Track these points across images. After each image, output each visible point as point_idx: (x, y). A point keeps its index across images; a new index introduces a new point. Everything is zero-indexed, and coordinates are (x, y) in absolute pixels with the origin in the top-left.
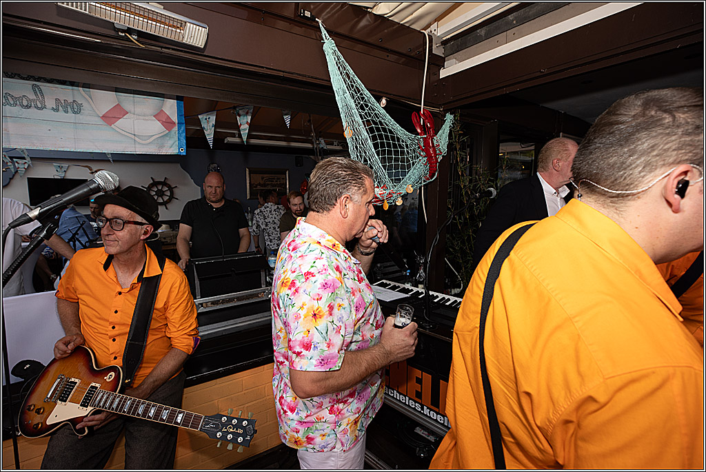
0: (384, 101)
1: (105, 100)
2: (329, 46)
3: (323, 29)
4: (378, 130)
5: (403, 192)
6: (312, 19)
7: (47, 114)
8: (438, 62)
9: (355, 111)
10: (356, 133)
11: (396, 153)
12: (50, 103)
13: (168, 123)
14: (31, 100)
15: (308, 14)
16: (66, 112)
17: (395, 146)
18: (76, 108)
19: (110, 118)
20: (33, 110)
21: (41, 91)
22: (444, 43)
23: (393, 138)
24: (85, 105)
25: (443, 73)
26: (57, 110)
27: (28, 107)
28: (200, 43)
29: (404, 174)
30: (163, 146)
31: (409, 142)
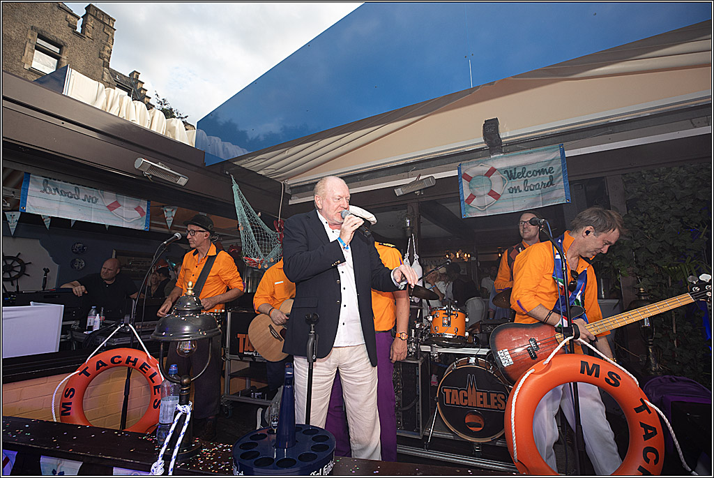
0: (260, 214)
1: (110, 198)
2: (235, 187)
3: (233, 180)
4: (256, 228)
5: (268, 261)
6: (229, 174)
7: (79, 202)
8: (288, 197)
9: (246, 218)
10: (246, 228)
11: (265, 240)
12: (82, 197)
13: (142, 213)
14: (72, 194)
15: (227, 173)
16: (89, 202)
17: (264, 237)
18: (94, 200)
19: (111, 208)
20: (73, 199)
21: (79, 190)
22: (291, 188)
23: (264, 233)
24: (99, 199)
25: (291, 203)
26: (84, 200)
27: (71, 197)
28: (183, 184)
29: (269, 252)
30: (137, 225)
31: (272, 235)
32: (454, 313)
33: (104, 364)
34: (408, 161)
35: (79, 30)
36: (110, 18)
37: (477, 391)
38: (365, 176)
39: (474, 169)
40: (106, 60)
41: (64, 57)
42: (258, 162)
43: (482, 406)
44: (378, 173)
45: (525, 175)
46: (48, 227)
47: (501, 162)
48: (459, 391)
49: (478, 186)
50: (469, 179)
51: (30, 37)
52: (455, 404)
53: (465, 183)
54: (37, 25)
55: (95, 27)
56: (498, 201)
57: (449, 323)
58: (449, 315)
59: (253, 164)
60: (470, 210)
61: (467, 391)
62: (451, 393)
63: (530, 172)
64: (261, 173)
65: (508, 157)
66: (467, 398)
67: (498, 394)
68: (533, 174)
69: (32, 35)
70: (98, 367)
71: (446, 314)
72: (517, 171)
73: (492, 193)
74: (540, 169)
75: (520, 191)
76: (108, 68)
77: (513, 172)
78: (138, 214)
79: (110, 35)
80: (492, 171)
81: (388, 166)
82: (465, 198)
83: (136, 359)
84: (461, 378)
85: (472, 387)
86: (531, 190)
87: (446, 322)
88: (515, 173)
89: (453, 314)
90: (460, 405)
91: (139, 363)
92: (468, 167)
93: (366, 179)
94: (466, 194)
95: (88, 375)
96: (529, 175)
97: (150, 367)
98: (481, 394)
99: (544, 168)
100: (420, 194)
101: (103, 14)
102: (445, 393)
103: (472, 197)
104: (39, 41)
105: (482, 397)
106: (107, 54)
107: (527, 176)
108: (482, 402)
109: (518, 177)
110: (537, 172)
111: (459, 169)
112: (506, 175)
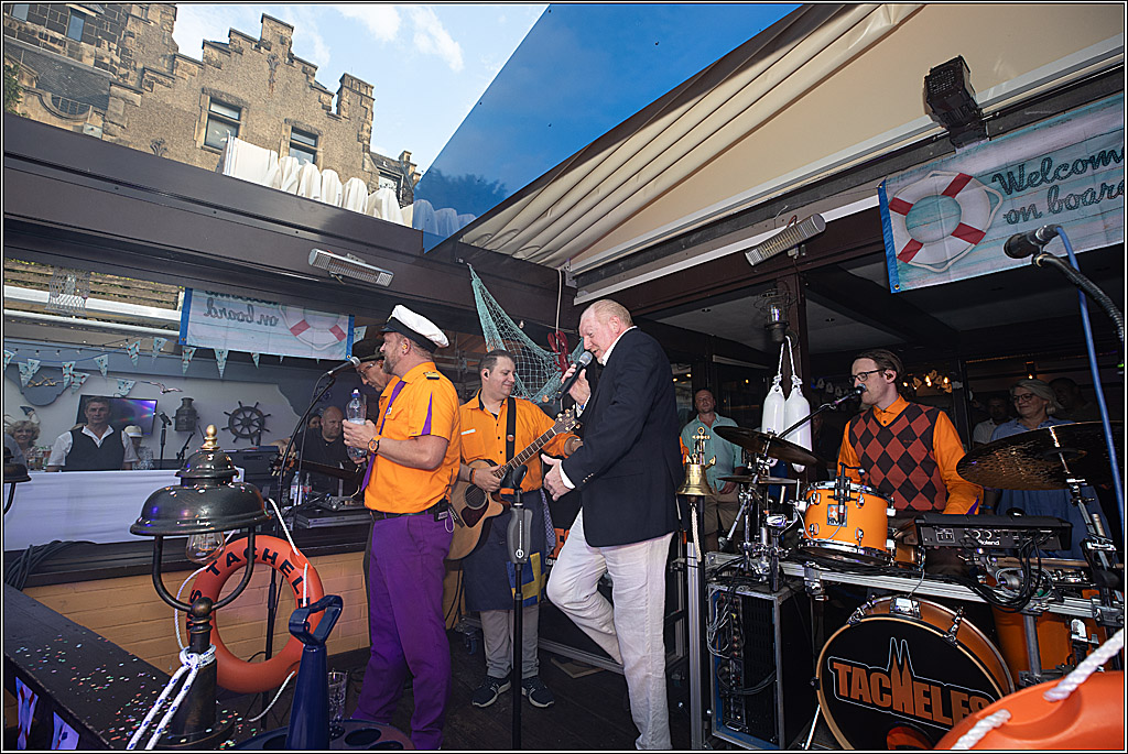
0: (522, 324)
1: (295, 315)
2: (476, 283)
3: (473, 273)
4: (516, 347)
5: (539, 401)
6: (465, 263)
7: (253, 325)
9: (496, 332)
11: (533, 367)
12: (257, 318)
13: (340, 336)
14: (244, 316)
15: (461, 261)
16: (266, 324)
17: (532, 361)
18: (272, 322)
19: (296, 331)
20: (245, 323)
21: (253, 309)
22: (577, 278)
23: (530, 354)
24: (280, 319)
25: (576, 302)
26: (260, 323)
27: (242, 320)
28: (386, 283)
29: (541, 386)
30: (333, 353)
31: (545, 358)
32: (854, 496)
33: (236, 559)
34: (773, 196)
35: (334, 111)
36: (367, 86)
37: (914, 679)
38: (694, 238)
39: (914, 186)
40: (366, 142)
41: (320, 149)
42: (507, 237)
43: (927, 715)
44: (718, 229)
45: (1049, 177)
46: (257, 364)
47: (982, 159)
48: (869, 672)
49: (927, 220)
50: (904, 208)
51: (284, 133)
52: (861, 701)
53: (896, 219)
54: (290, 117)
55: (352, 102)
56: (980, 246)
57: (842, 519)
58: (842, 499)
59: (501, 242)
60: (914, 274)
61: (889, 674)
62: (849, 675)
63: (1065, 166)
64: (519, 256)
65: (1002, 143)
66: (889, 692)
67: (970, 694)
68: (1075, 170)
69: (286, 130)
70: (229, 563)
71: (833, 497)
72: (1028, 171)
73: (963, 232)
74: (1096, 154)
75: (1038, 216)
76: (369, 152)
77: (1016, 174)
78: (333, 337)
79: (369, 107)
80: (962, 181)
81: (735, 211)
82: (898, 251)
83: (276, 554)
84: (874, 643)
85: (901, 668)
86: (1072, 208)
87: (834, 514)
88: (1022, 176)
89: (850, 499)
90: (873, 705)
91: (280, 561)
92: (901, 183)
93: (695, 243)
94: (899, 241)
95: (217, 572)
96: (1062, 173)
97: (293, 569)
98: (926, 687)
99: (1108, 149)
100: (800, 257)
101: (360, 82)
102: (836, 671)
103: (915, 246)
104: (295, 136)
105: (927, 694)
106: (366, 134)
107: (1056, 176)
108: (928, 708)
109: (1031, 184)
110: (1085, 163)
111: (881, 192)
112: (997, 184)
